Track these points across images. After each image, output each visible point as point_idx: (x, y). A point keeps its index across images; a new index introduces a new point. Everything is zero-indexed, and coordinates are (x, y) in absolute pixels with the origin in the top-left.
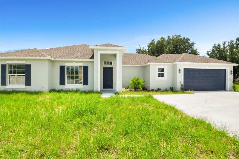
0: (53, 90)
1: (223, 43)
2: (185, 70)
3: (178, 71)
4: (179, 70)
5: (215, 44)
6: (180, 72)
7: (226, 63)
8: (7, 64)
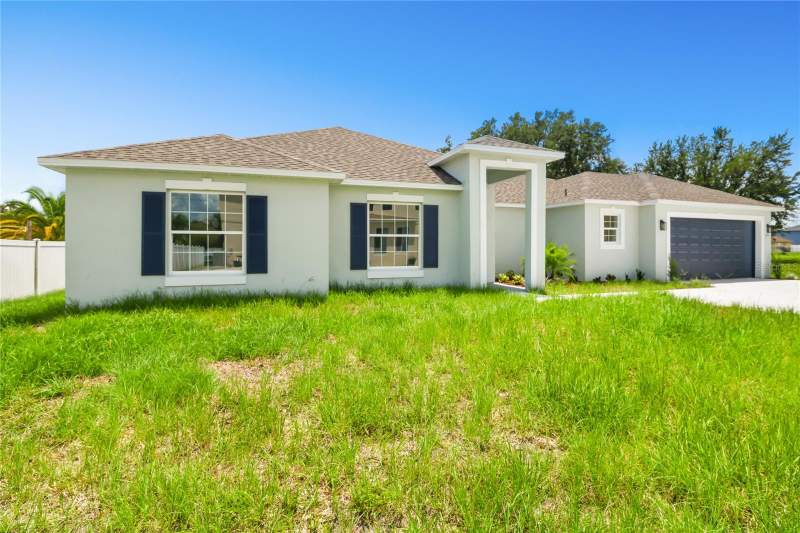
0: (335, 288)
1: (678, 141)
2: (674, 221)
3: (658, 225)
4: (662, 222)
5: (655, 144)
6: (662, 229)
7: (759, 205)
8: (168, 190)
